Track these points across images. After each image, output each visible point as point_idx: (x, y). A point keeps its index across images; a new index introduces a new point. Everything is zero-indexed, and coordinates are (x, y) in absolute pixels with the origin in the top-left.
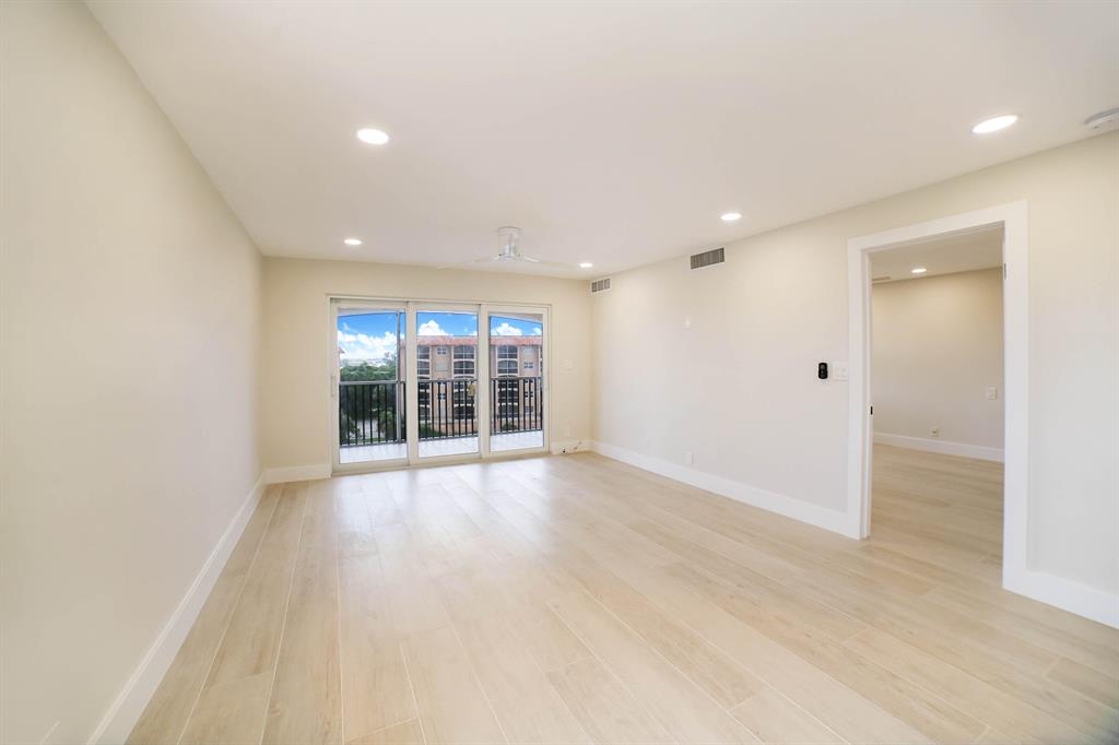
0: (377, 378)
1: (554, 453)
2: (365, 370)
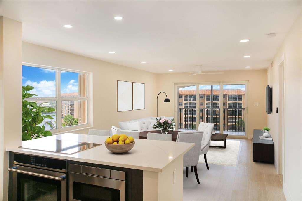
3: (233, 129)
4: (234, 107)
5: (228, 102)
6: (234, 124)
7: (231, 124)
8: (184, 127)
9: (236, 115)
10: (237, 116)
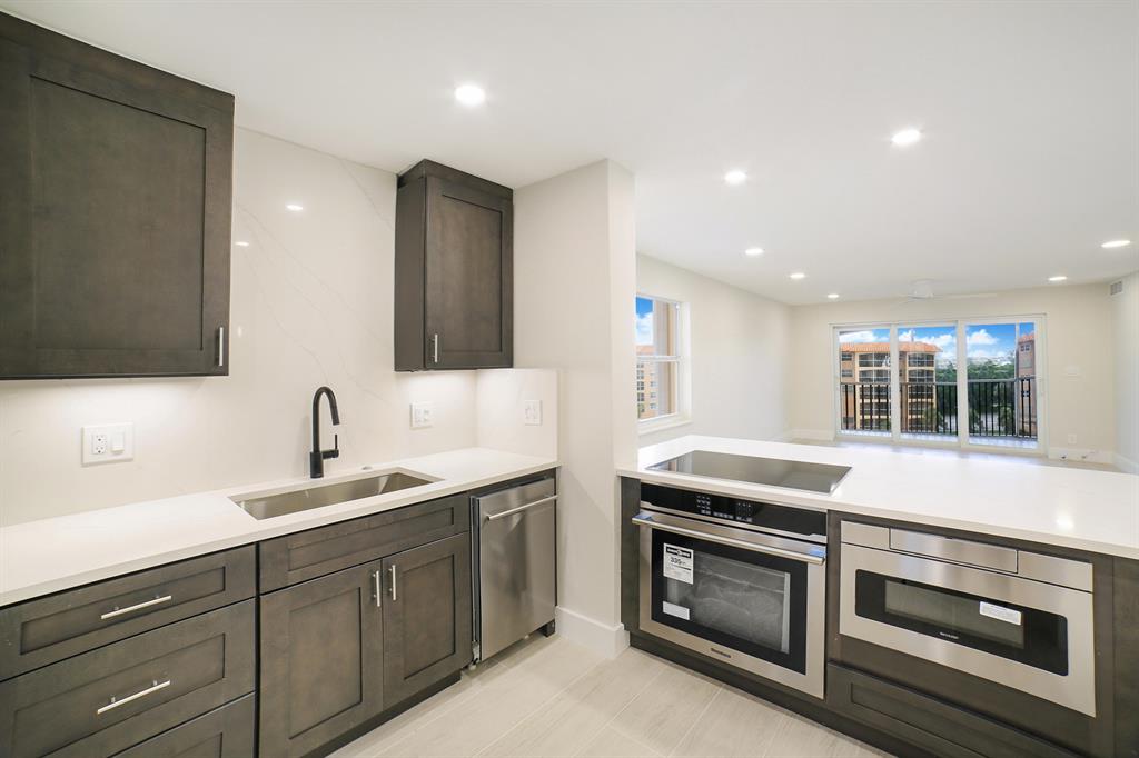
0: (998, 376)
1: (1050, 457)
2: (989, 368)
3: (917, 429)
4: (920, 380)
5: (909, 368)
6: (919, 416)
7: (914, 416)
8: (858, 425)
9: (922, 397)
10: (924, 400)
